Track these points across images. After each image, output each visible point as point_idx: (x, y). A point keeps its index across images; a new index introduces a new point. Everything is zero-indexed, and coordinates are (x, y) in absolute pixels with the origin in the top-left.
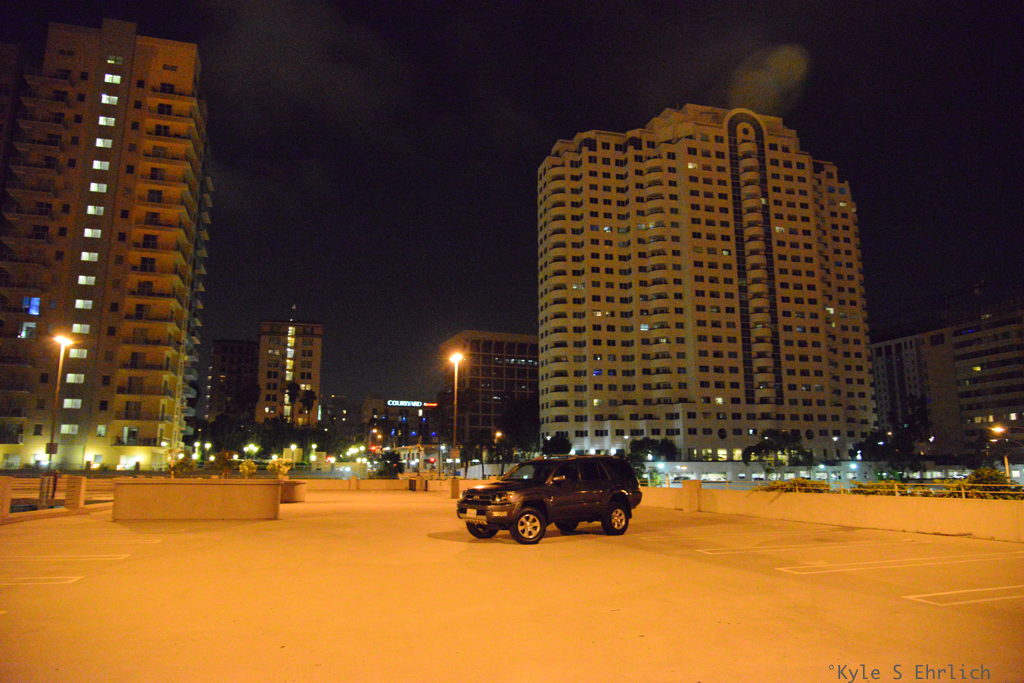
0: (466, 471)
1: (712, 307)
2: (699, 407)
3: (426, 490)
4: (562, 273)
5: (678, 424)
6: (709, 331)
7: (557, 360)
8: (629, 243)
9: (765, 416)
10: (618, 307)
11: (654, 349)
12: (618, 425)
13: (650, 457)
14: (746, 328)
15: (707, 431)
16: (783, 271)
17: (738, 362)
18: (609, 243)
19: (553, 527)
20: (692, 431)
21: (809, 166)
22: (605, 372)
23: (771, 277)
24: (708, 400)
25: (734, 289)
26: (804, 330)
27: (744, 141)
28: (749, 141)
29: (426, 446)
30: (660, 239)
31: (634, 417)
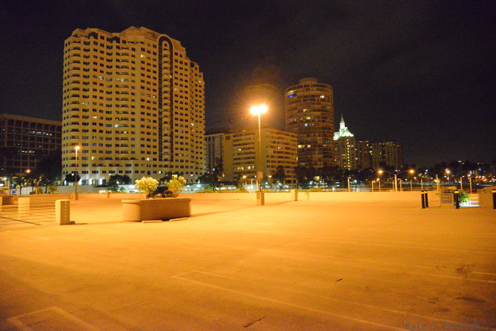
1: (147, 120)
2: (140, 162)
4: (78, 96)
5: (131, 169)
6: (146, 130)
7: (73, 137)
8: (111, 86)
9: (166, 166)
10: (105, 115)
14: (160, 130)
15: (143, 172)
16: (176, 107)
17: (157, 144)
18: (102, 85)
20: (137, 172)
21: (189, 65)
22: (97, 145)
23: (172, 109)
24: (144, 159)
25: (156, 112)
26: (183, 132)
27: (165, 49)
28: (167, 50)
30: (126, 87)
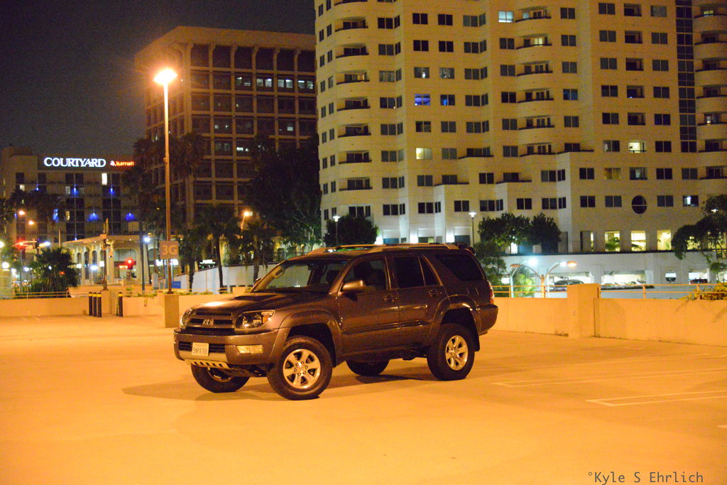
0: (191, 280)
2: (599, 159)
3: (120, 314)
5: (561, 189)
6: (620, 23)
7: (350, 78)
9: (713, 173)
11: (521, 57)
12: (458, 193)
13: (514, 248)
14: (685, 17)
15: (613, 201)
17: (670, 79)
19: (342, 370)
20: (587, 202)
22: (435, 100)
24: (615, 146)
29: (116, 237)
31: (486, 179)
